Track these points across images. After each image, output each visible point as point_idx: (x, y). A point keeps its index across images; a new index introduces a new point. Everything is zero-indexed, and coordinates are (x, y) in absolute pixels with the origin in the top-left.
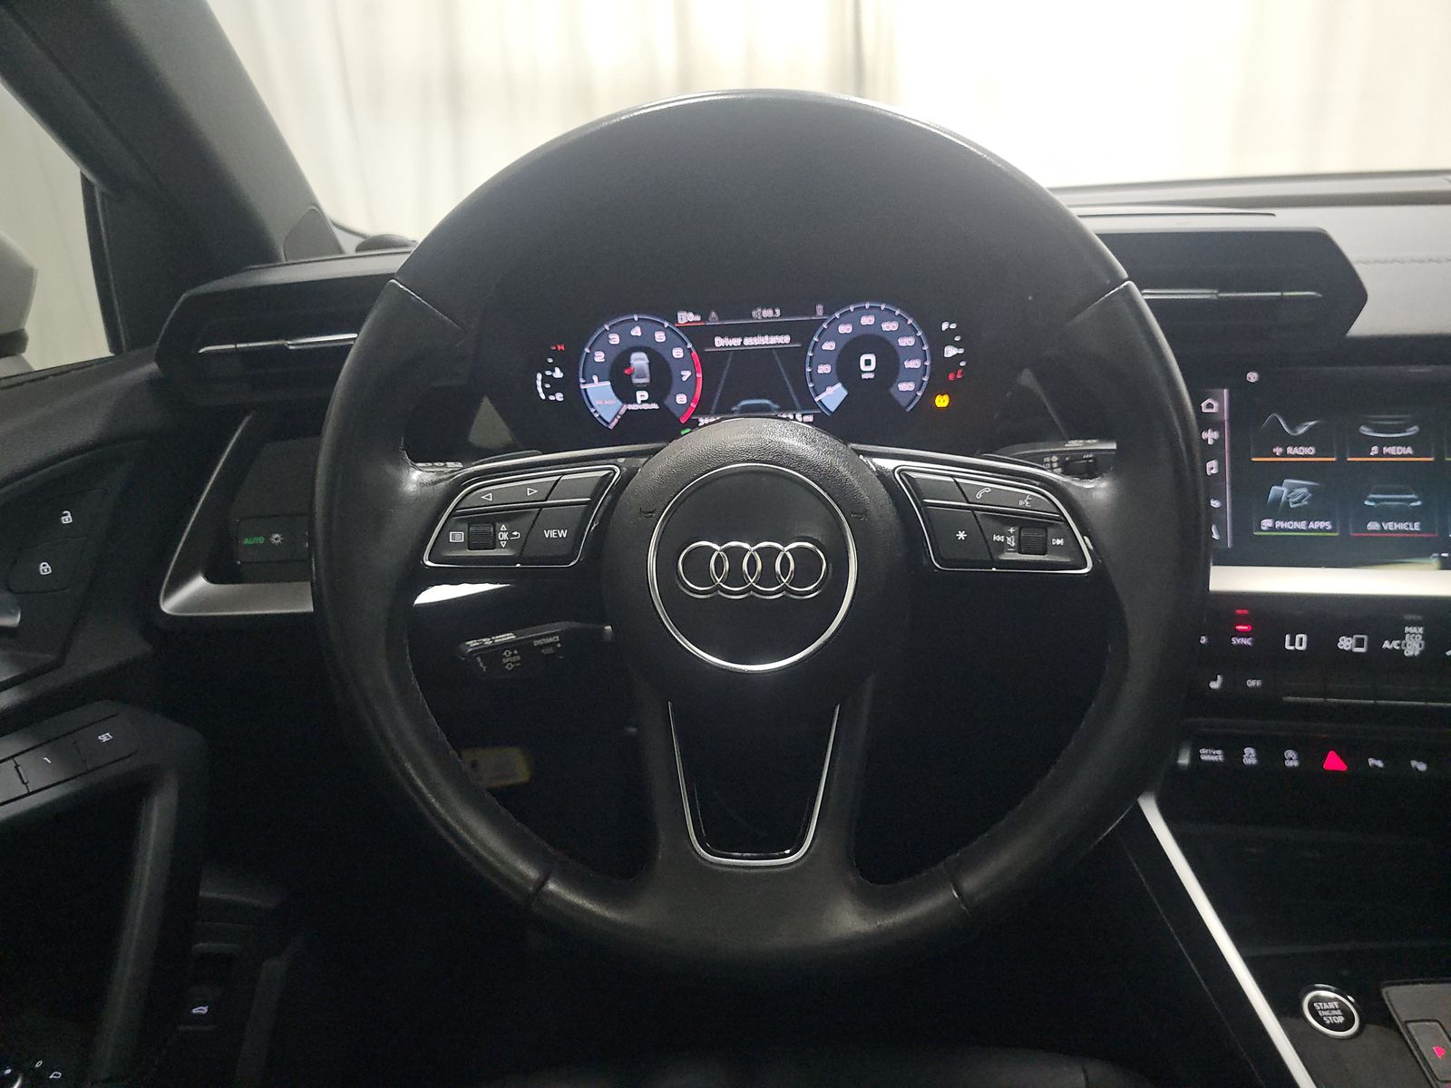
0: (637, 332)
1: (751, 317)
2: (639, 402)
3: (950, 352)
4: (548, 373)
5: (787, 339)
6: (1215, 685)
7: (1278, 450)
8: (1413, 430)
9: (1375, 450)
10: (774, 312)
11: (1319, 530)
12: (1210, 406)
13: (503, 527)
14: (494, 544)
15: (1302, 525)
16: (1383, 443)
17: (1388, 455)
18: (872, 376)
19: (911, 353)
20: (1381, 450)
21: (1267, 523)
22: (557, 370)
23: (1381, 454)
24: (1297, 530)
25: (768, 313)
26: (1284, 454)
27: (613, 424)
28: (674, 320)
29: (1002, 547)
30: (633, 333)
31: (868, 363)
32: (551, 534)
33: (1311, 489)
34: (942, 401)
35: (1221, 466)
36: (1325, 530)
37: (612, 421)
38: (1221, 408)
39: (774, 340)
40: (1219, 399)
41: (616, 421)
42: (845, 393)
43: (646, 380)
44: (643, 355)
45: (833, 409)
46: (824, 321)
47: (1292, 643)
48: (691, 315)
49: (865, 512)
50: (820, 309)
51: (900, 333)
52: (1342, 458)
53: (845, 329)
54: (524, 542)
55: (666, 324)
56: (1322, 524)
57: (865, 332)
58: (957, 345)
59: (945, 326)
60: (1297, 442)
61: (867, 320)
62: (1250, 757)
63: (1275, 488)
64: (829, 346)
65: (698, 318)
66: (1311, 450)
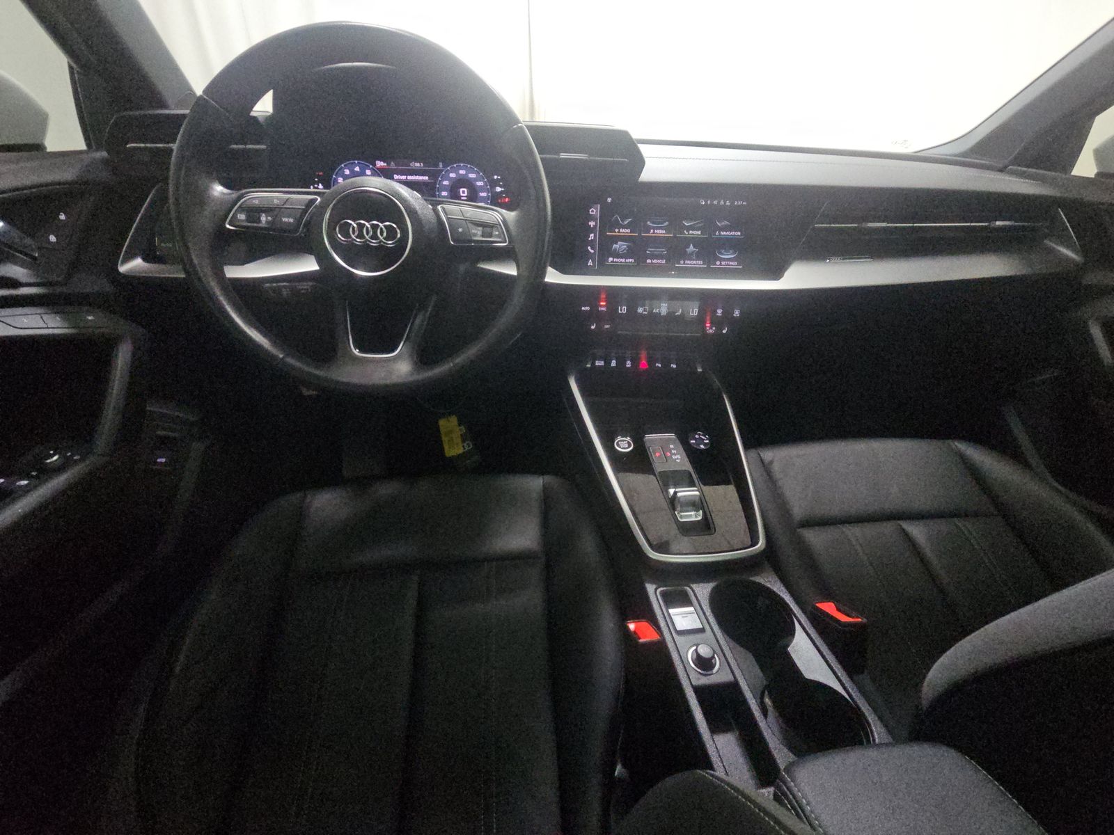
0: (357, 169)
1: (410, 166)
3: (499, 189)
4: (316, 186)
5: (427, 178)
6: (593, 327)
7: (617, 230)
8: (667, 223)
9: (652, 231)
10: (420, 165)
11: (629, 262)
12: (592, 211)
13: (264, 215)
14: (260, 221)
15: (623, 260)
16: (654, 228)
17: (657, 233)
18: (466, 198)
19: (482, 189)
20: (654, 231)
21: (611, 259)
22: (320, 184)
23: (654, 233)
24: (621, 262)
25: (417, 165)
26: (619, 232)
28: (374, 165)
29: (475, 235)
30: (356, 169)
31: (464, 192)
32: (285, 220)
33: (628, 246)
35: (595, 236)
36: (631, 262)
38: (597, 212)
39: (421, 178)
40: (596, 209)
46: (443, 170)
47: (621, 310)
48: (382, 162)
49: (416, 213)
50: (441, 165)
51: (477, 179)
52: (640, 234)
53: (452, 175)
54: (272, 223)
55: (371, 166)
56: (631, 260)
57: (461, 177)
58: (501, 186)
59: (496, 177)
60: (624, 227)
61: (462, 172)
62: (614, 363)
63: (614, 245)
64: (446, 183)
65: (385, 164)
66: (629, 231)
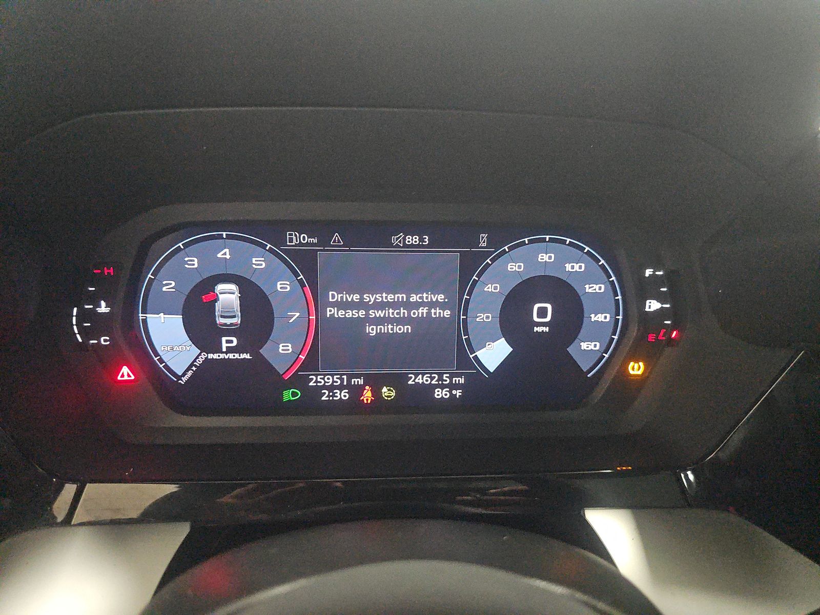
0: (224, 255)
1: (389, 244)
2: (224, 349)
3: (653, 305)
10: (421, 240)
18: (546, 329)
19: (599, 304)
25: (413, 239)
27: (185, 379)
28: (279, 242)
30: (219, 255)
31: (542, 313)
34: (636, 369)
37: (184, 374)
41: (190, 373)
42: (510, 349)
43: (237, 320)
44: (233, 287)
45: (492, 369)
46: (489, 254)
48: (303, 236)
50: (483, 239)
51: (587, 278)
53: (514, 268)
55: (269, 246)
57: (541, 272)
58: (660, 298)
59: (648, 272)
61: (545, 258)
64: (493, 287)
65: (314, 240)
